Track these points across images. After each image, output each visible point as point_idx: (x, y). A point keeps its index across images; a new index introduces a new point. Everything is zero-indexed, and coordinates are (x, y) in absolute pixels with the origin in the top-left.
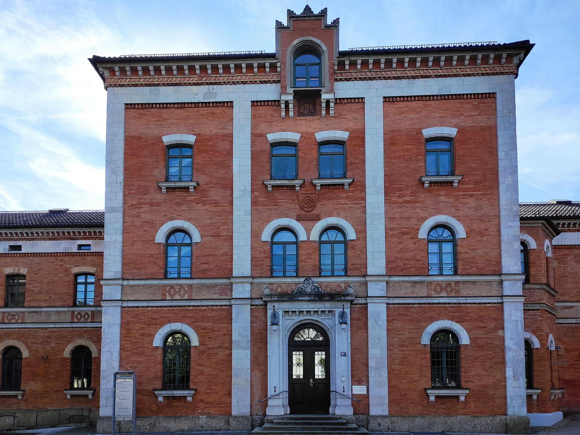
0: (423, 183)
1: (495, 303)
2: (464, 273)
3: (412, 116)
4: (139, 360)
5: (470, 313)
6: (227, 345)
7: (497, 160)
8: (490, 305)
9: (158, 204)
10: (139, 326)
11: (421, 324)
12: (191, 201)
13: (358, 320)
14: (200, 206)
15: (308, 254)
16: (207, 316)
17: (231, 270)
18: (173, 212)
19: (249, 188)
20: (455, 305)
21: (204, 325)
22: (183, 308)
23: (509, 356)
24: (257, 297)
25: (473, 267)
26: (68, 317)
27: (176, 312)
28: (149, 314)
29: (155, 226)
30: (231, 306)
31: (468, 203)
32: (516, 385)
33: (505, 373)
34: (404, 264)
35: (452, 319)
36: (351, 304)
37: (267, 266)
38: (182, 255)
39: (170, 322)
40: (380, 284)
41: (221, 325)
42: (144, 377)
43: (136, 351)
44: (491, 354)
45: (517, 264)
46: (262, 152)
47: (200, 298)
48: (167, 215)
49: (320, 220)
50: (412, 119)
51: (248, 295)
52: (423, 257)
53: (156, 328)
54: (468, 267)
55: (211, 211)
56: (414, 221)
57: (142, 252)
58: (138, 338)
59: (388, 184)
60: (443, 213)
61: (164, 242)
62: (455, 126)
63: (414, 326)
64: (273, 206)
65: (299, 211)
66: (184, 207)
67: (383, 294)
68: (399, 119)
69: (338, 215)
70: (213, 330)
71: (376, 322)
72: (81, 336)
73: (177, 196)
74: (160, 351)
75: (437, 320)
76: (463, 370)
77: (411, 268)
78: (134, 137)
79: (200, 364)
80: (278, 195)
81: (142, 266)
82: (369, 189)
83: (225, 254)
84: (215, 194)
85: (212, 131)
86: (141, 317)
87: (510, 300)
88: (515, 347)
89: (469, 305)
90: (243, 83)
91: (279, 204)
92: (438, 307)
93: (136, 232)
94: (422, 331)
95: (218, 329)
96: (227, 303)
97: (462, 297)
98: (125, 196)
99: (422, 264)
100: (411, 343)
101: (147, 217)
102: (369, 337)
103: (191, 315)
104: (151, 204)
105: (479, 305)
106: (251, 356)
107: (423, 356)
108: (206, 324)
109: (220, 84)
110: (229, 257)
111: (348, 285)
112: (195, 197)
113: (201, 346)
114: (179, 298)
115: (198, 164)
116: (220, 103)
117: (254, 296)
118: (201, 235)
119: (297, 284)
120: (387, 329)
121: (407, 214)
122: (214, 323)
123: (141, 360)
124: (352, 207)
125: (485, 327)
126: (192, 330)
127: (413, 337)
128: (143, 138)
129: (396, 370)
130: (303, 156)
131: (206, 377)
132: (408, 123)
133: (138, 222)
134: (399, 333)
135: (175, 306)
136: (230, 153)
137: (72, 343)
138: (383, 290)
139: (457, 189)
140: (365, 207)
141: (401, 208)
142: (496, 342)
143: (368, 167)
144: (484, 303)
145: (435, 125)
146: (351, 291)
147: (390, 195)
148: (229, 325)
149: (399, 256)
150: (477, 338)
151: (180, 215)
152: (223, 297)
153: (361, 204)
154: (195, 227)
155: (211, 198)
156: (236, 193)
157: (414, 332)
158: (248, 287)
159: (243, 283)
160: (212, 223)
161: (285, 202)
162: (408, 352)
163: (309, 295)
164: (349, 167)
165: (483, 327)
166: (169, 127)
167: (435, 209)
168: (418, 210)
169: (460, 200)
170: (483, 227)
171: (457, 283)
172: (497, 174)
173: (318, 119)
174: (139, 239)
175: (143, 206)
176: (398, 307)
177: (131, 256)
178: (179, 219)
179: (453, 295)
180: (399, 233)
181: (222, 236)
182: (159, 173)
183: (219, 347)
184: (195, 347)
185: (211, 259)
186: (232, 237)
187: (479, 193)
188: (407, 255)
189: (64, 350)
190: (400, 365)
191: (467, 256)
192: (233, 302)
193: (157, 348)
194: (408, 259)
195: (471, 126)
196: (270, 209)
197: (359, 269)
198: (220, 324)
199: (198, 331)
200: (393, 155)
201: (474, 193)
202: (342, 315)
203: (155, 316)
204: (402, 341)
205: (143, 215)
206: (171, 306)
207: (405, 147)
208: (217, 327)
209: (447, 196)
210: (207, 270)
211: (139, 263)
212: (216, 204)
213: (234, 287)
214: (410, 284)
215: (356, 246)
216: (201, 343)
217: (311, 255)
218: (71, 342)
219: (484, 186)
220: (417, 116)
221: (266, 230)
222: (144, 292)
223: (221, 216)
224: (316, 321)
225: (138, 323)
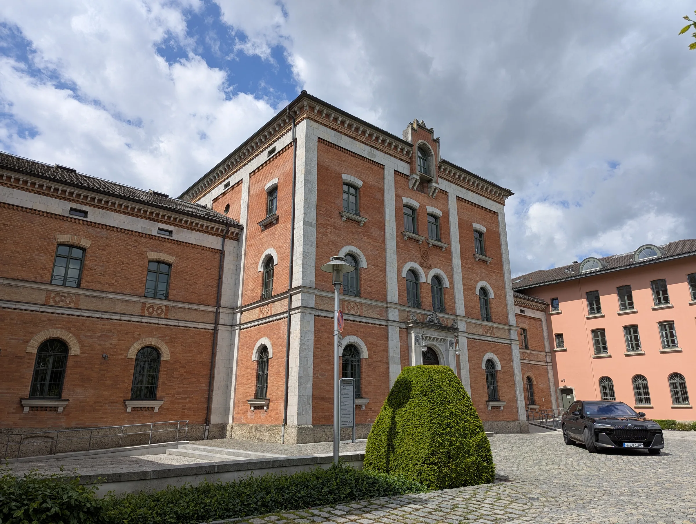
0: (475, 258)
1: (508, 344)
2: (495, 321)
3: (468, 213)
4: (327, 368)
5: (500, 349)
6: (385, 359)
7: (502, 253)
8: (506, 345)
9: (339, 229)
10: (326, 335)
11: (481, 354)
12: (361, 233)
14: (366, 239)
15: (426, 293)
16: (372, 333)
17: (386, 296)
18: (349, 238)
19: (395, 234)
20: (493, 343)
21: (371, 340)
22: (357, 323)
23: (517, 379)
24: (404, 321)
25: (498, 318)
27: (352, 325)
29: (337, 247)
30: (388, 326)
31: (493, 276)
32: (521, 400)
33: (516, 391)
34: (471, 311)
35: (493, 352)
37: (406, 297)
39: (348, 334)
40: (463, 322)
41: (381, 342)
42: (330, 385)
43: (325, 359)
44: (509, 378)
45: (515, 321)
46: (400, 209)
47: (368, 316)
48: (345, 240)
49: (432, 269)
50: (468, 215)
51: (398, 319)
52: (478, 307)
54: (496, 318)
55: (373, 245)
56: (473, 282)
58: (325, 347)
59: (462, 254)
60: (484, 280)
62: (485, 227)
63: (478, 355)
64: (407, 251)
65: (421, 260)
66: (356, 237)
67: (465, 330)
68: (463, 213)
69: (440, 268)
70: (376, 346)
71: (463, 350)
72: (151, 334)
73: (352, 226)
74: (341, 361)
75: (487, 353)
76: (499, 388)
77: (474, 314)
78: (323, 167)
79: (367, 375)
80: (410, 244)
81: (328, 280)
83: (381, 282)
84: (375, 232)
85: (372, 182)
86: (328, 327)
87: (514, 343)
89: (499, 344)
90: (390, 155)
92: (487, 343)
93: (324, 249)
94: (482, 359)
95: (379, 345)
96: (384, 323)
97: (496, 337)
98: (317, 214)
99: (478, 312)
100: (478, 368)
101: (332, 237)
102: (460, 361)
103: (362, 330)
104: (335, 227)
105: (502, 344)
107: (483, 377)
109: (377, 149)
110: (384, 285)
112: (362, 230)
113: (369, 359)
114: (354, 313)
115: (364, 204)
116: (377, 163)
118: (367, 262)
119: (422, 315)
120: (468, 356)
121: (470, 277)
122: (377, 340)
123: (329, 368)
124: (446, 264)
126: (364, 344)
127: (478, 363)
128: (329, 170)
129: (473, 387)
130: (421, 219)
131: (373, 387)
132: (466, 217)
133: (325, 240)
134: (472, 359)
135: (351, 321)
136: (383, 203)
137: (140, 341)
138: (465, 328)
139: (489, 266)
140: (452, 266)
141: (468, 271)
142: (511, 370)
143: (452, 239)
144: (504, 343)
145: (477, 223)
147: (463, 261)
148: (386, 342)
149: (469, 304)
150: (504, 366)
151: (353, 242)
152: (382, 318)
153: (450, 263)
154: (363, 255)
155: (372, 235)
156: (388, 235)
157: (479, 360)
158: (397, 312)
159: (395, 308)
160: (373, 254)
161: (413, 250)
162: (477, 374)
163: (436, 325)
164: (443, 236)
165: (505, 359)
166: (346, 168)
167: (481, 276)
168: (475, 275)
169: (490, 273)
170: (500, 293)
171: (493, 328)
172: (501, 262)
173: (428, 198)
174: (326, 255)
175: (329, 227)
176: (472, 341)
178: (353, 245)
179: (492, 335)
180: (469, 288)
181: (379, 266)
182: (340, 202)
183: (381, 361)
184: (366, 359)
185: (373, 284)
186: (386, 269)
187: (497, 271)
188: (472, 305)
191: (495, 310)
192: (389, 323)
193: (340, 357)
194: (473, 307)
195: (491, 229)
196: (406, 254)
197: (452, 310)
198: (381, 340)
199: (367, 345)
200: (462, 235)
201: (495, 271)
202: (451, 343)
204: (474, 366)
205: (329, 235)
206: (348, 320)
207: (466, 231)
208: (379, 343)
209: (485, 270)
210: (371, 293)
211: (326, 276)
212: (375, 239)
213: (389, 311)
214: (475, 325)
215: (449, 292)
216: (370, 356)
217: (428, 294)
219: (498, 267)
220: (470, 214)
221: (404, 268)
222: (330, 304)
223: (379, 250)
224: (435, 346)
225: (326, 332)
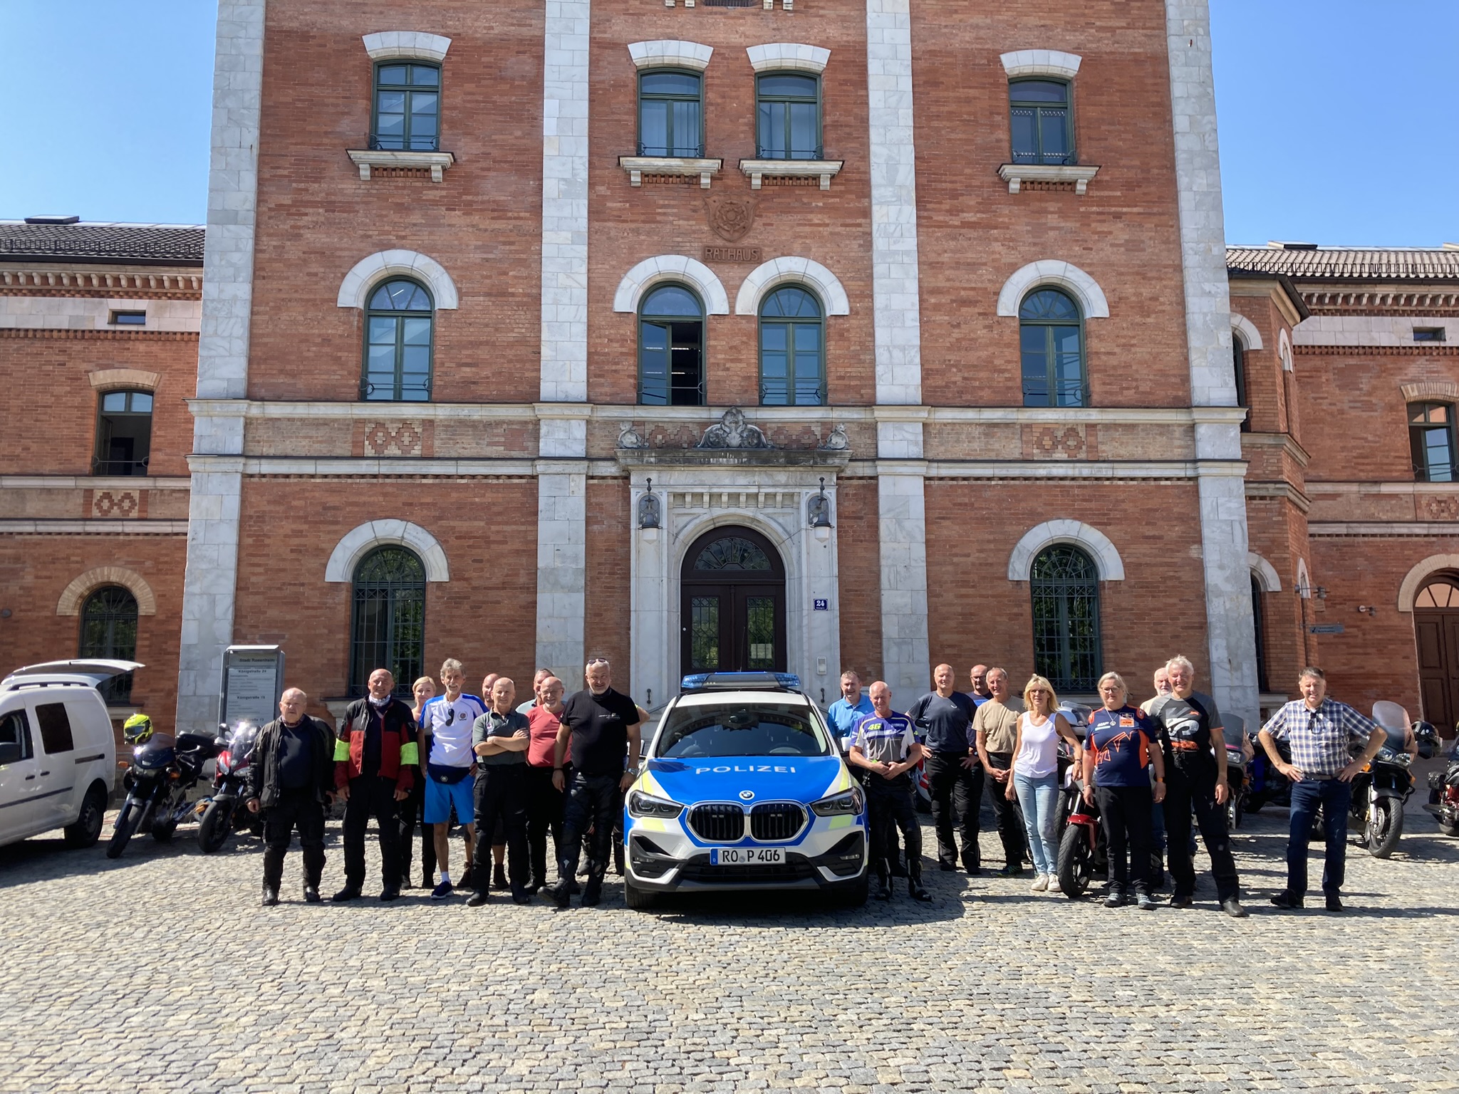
0: (1006, 183)
1: (1179, 479)
2: (1106, 402)
3: (978, 19)
4: (288, 617)
5: (1123, 501)
6: (523, 579)
7: (1171, 134)
8: (1168, 483)
9: (348, 207)
10: (288, 527)
11: (1008, 529)
12: (435, 203)
13: (855, 518)
14: (456, 217)
15: (731, 348)
16: (472, 504)
17: (536, 384)
18: (386, 228)
19: (584, 174)
20: (1087, 483)
21: (462, 525)
22: (409, 481)
23: (1217, 608)
24: (604, 454)
25: (1128, 389)
26: (74, 505)
27: (390, 490)
28: (317, 494)
29: (340, 266)
30: (534, 477)
31: (1110, 233)
32: (1237, 683)
33: (1207, 651)
34: (965, 379)
35: (1081, 516)
36: (838, 478)
37: (629, 376)
38: (407, 339)
39: (373, 517)
40: (908, 427)
41: (508, 529)
42: (298, 665)
43: (278, 594)
44: (1174, 605)
45: (1227, 384)
46: (618, 86)
47: (454, 455)
48: (370, 236)
49: (761, 263)
50: (977, 27)
51: (580, 450)
52: (1008, 362)
53: (335, 532)
54: (1115, 388)
55: (486, 230)
56: (986, 273)
57: (301, 329)
58: (284, 560)
59: (924, 181)
60: (1054, 257)
61: (361, 305)
62: (1075, 50)
63: (991, 533)
64: (644, 222)
65: (708, 239)
66: (416, 218)
67: (917, 451)
68: (946, 26)
69: (805, 253)
70: (488, 542)
71: (899, 522)
72: (108, 558)
73: (397, 188)
74: (344, 596)
75: (1047, 520)
76: (1108, 644)
77: (981, 388)
78: (289, 33)
79: (450, 631)
80: (658, 197)
81: (301, 367)
82: (878, 192)
83: (521, 342)
84: (495, 187)
85: (492, 28)
86: (295, 503)
87: (1214, 471)
88: (1227, 587)
89: (1121, 483)
91: (659, 218)
92: (1047, 486)
93: (287, 278)
94: (1009, 547)
95: (499, 538)
96: (523, 469)
97: (1104, 461)
98: (261, 182)
99: (1008, 379)
100: (984, 578)
101: (318, 238)
102: (883, 562)
103: (429, 500)
104: (330, 206)
105: (1143, 483)
106: (586, 609)
107: (1015, 610)
108: (467, 524)
110: (530, 349)
111: (829, 428)
112: (444, 193)
113: (455, 583)
114: (398, 453)
115: (455, 108)
117: (596, 452)
118: (459, 290)
119: (704, 424)
120: (927, 542)
121: (971, 256)
122: (490, 523)
123: (296, 617)
124: (838, 234)
125: (1160, 538)
126: (432, 540)
127: (990, 561)
128: (314, 37)
129: (950, 646)
130: (719, 101)
132: (968, 36)
133: (294, 251)
134: (955, 550)
135: (388, 476)
136: (536, 85)
137: (83, 576)
138: (916, 443)
139: (1084, 199)
140: (870, 234)
141: (954, 239)
142: (1186, 575)
143: (875, 136)
144: (1156, 479)
145: (1029, 46)
146: (838, 441)
147: (929, 206)
148: (530, 528)
149: (953, 357)
150: (1140, 565)
151: (404, 238)
152: (512, 454)
153: (859, 225)
154: (442, 270)
155: (486, 198)
156: (550, 187)
157: (991, 550)
158: (580, 431)
159: (569, 417)
160: (487, 260)
161: (674, 215)
162: (978, 601)
163: (737, 451)
164: (831, 135)
165: (1154, 537)
166: (381, 13)
167: (1035, 244)
168: (997, 246)
169: (1093, 225)
170: (1146, 292)
171: (1091, 427)
172: (1173, 168)
173: (754, 14)
174: (296, 295)
175: (307, 210)
176: (951, 486)
177: (272, 340)
178: (403, 247)
179: (1082, 456)
180: (953, 301)
181: (513, 295)
182: (354, 126)
183: (503, 586)
184: (439, 585)
185: (483, 353)
186: (537, 299)
187: (1135, 210)
188: (972, 357)
189: (59, 595)
190: (958, 633)
191: (1113, 361)
192: (540, 467)
193: (335, 586)
194: (974, 366)
195: (1112, 53)
196: (637, 232)
197: (857, 389)
198: (507, 523)
199: (446, 541)
200: (934, 109)
201: (1125, 210)
202: (819, 503)
203: (334, 500)
204: (963, 573)
205: (308, 235)
206: (375, 476)
207: (962, 92)
208: (498, 532)
209: (1062, 214)
210: (474, 383)
211: (293, 358)
212: (499, 211)
213: (543, 430)
214: (980, 429)
215: (848, 331)
216: (455, 573)
217: (739, 352)
218: (79, 572)
219: (1145, 194)
220: (988, 21)
221: (625, 283)
222: (305, 437)
223: (512, 243)
224: (754, 520)
225: (287, 518)
